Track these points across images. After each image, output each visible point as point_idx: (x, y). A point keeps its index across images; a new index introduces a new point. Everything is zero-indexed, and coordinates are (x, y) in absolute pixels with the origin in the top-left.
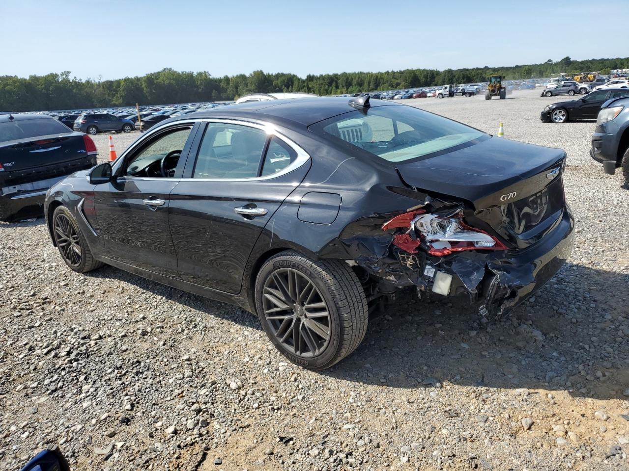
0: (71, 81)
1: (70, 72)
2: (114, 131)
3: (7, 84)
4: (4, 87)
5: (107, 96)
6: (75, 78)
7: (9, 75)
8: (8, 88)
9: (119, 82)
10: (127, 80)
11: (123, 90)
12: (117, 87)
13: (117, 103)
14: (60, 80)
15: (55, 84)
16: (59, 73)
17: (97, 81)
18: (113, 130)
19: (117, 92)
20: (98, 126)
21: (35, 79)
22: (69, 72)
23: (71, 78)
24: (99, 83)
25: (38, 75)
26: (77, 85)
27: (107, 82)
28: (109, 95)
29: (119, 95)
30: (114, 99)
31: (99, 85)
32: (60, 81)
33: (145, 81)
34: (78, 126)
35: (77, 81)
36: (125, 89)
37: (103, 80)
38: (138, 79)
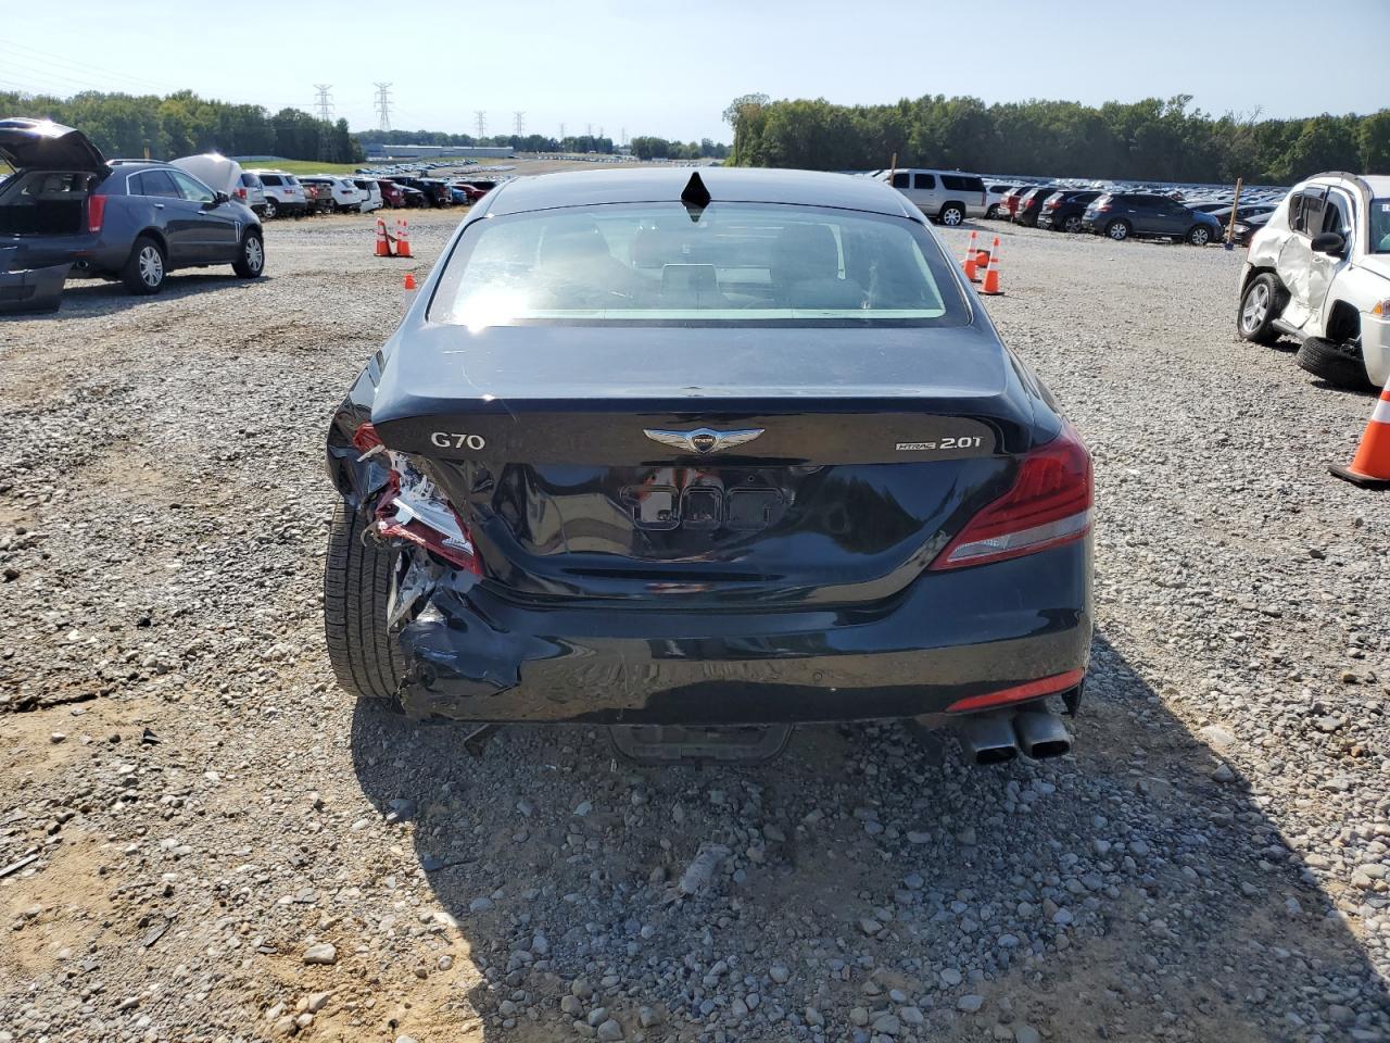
0: (1186, 117)
1: (1191, 97)
2: (1169, 239)
3: (1057, 119)
4: (1050, 124)
5: (1256, 157)
6: (1198, 110)
7: (1066, 100)
8: (1053, 127)
9: (1299, 126)
10: (1325, 122)
11: (1303, 147)
12: (1289, 139)
13: (1276, 176)
14: (1164, 113)
15: (1148, 123)
16: (1166, 99)
17: (1246, 119)
18: (1168, 236)
19: (1284, 147)
20: (1132, 221)
21: (1112, 110)
22: (1188, 98)
23: (1187, 111)
24: (1251, 125)
25: (1122, 102)
26: (1198, 127)
27: (1269, 124)
28: (1262, 155)
29: (1287, 158)
30: (1273, 167)
31: (1248, 129)
32: (1161, 117)
33: (1368, 125)
34: (1091, 216)
35: (1199, 117)
36: (1311, 143)
37: (1259, 120)
38: (1353, 121)
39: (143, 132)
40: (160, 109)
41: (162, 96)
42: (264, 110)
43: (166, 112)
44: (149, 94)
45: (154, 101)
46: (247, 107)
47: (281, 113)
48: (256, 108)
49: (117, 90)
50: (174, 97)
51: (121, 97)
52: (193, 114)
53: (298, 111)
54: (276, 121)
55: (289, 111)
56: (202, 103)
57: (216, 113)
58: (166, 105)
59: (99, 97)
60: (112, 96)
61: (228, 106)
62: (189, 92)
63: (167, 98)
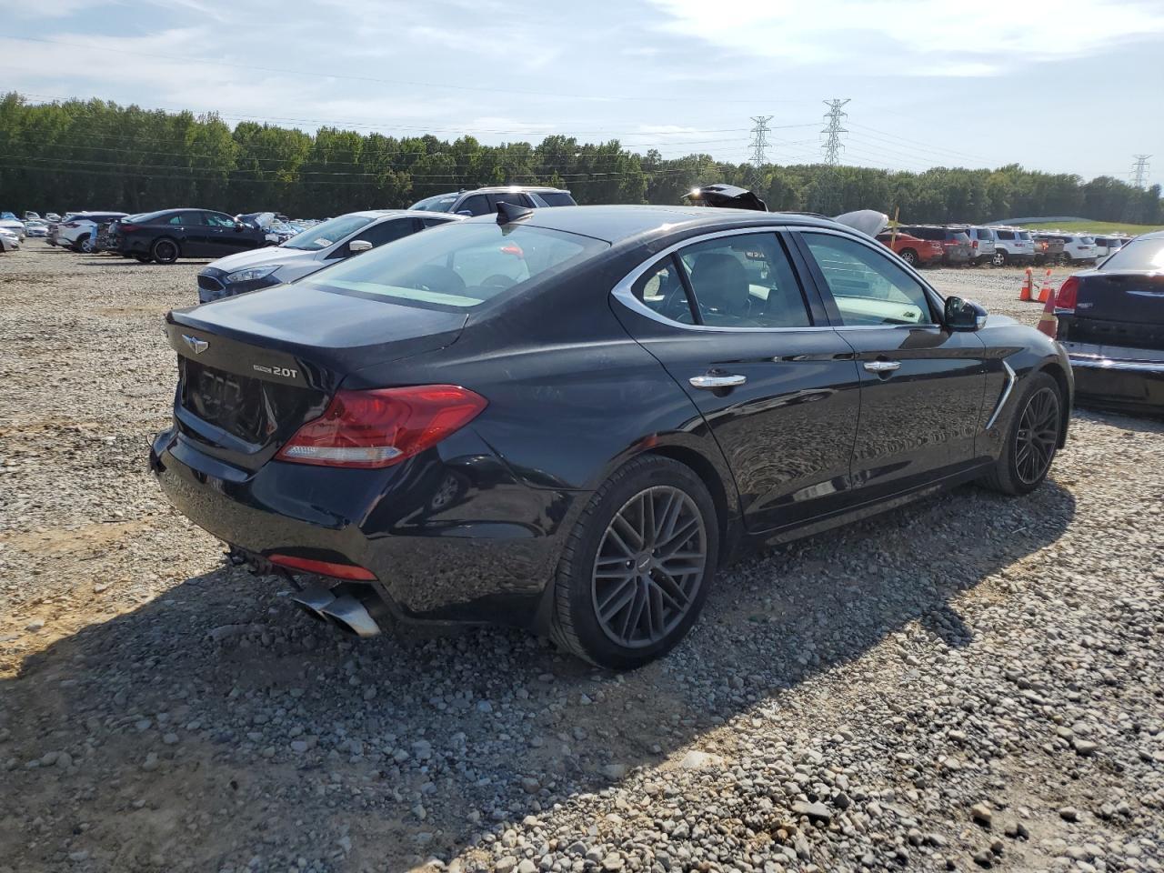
39: (970, 198)
40: (989, 179)
41: (992, 170)
42: (1079, 179)
43: (992, 182)
44: (983, 168)
45: (986, 173)
46: (1064, 176)
47: (1096, 181)
48: (1072, 177)
49: (958, 166)
50: (1003, 170)
51: (961, 171)
52: (1014, 183)
53: (1112, 178)
54: (1089, 188)
55: (1103, 180)
56: (1024, 174)
57: (1034, 181)
58: (993, 176)
59: (943, 171)
60: (954, 171)
61: (1046, 176)
62: (1016, 166)
63: (997, 171)
